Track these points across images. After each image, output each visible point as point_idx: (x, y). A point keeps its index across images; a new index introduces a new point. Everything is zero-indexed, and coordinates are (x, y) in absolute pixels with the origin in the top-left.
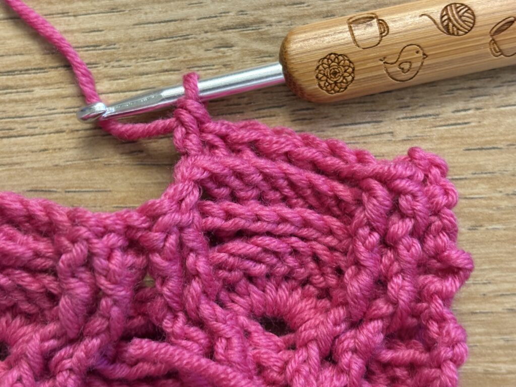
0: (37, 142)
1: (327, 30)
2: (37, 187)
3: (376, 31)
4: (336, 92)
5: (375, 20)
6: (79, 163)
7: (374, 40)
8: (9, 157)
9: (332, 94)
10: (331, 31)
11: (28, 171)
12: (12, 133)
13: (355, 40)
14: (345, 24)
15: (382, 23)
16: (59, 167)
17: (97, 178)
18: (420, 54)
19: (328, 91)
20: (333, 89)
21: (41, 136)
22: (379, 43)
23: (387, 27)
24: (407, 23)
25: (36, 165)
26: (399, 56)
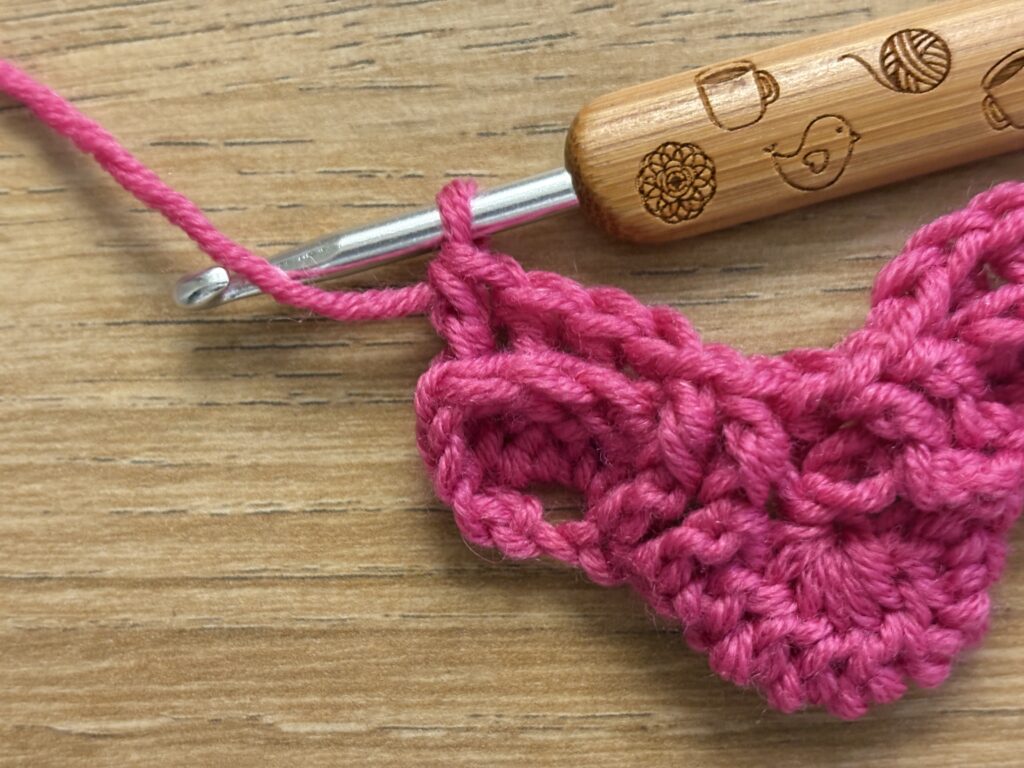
0: (170, 49)
1: (656, 99)
2: (170, 137)
3: (753, 94)
4: (681, 219)
5: (751, 73)
6: (251, 89)
7: (751, 111)
8: (117, 80)
9: (673, 222)
10: (663, 101)
11: (153, 107)
12: (122, 33)
13: (712, 115)
14: (690, 85)
15: (765, 79)
16: (212, 98)
17: (285, 117)
18: (846, 134)
19: (665, 218)
20: (676, 214)
21: (176, 38)
22: (760, 117)
23: (776, 84)
24: (815, 74)
25: (167, 95)
26: (803, 139)
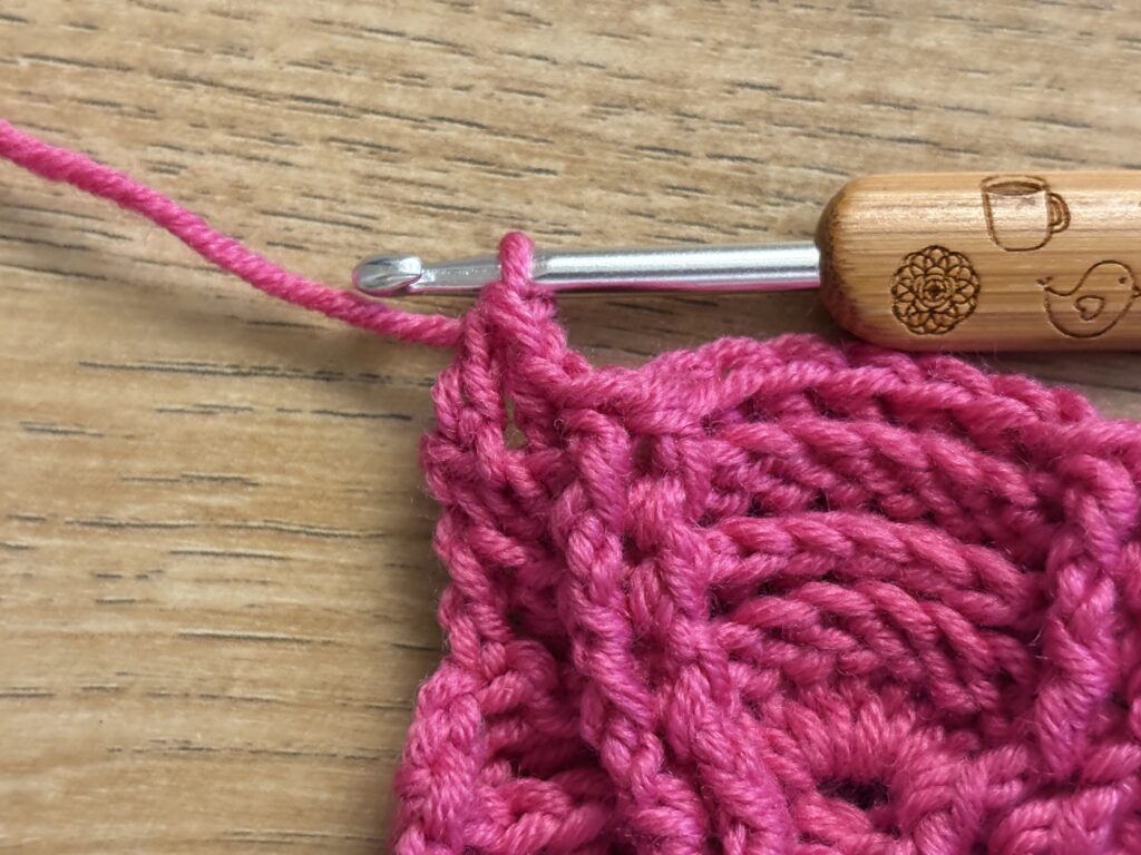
1: (936, 196)
3: (1040, 217)
4: (928, 331)
5: (1042, 194)
7: (1035, 235)
9: (919, 333)
10: (942, 198)
13: (991, 229)
14: (975, 189)
15: (1056, 202)
19: (910, 325)
20: (923, 325)
22: (1042, 245)
23: (1067, 213)
24: (1112, 213)
26: (1082, 281)
